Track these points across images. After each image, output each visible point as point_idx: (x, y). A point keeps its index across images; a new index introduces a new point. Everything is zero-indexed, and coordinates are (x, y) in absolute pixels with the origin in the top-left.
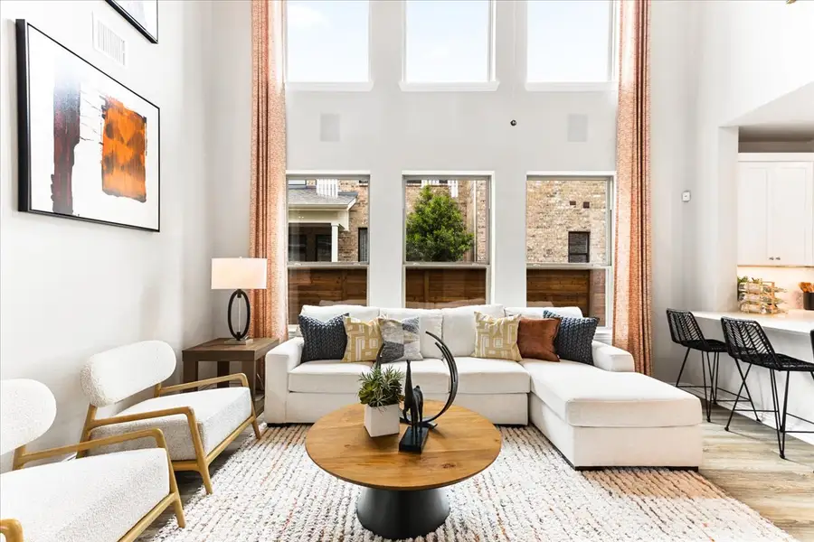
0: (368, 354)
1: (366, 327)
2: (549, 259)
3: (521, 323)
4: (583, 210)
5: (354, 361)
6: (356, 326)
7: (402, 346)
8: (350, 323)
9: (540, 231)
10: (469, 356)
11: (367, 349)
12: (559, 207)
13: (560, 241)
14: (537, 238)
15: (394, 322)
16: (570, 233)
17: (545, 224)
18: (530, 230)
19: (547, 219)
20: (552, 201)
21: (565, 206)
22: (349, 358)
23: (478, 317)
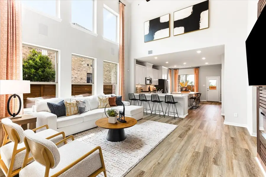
0: (75, 112)
1: (73, 104)
2: (81, 81)
3: (109, 99)
4: (91, 67)
5: (71, 115)
6: (70, 104)
7: (84, 108)
8: (67, 103)
9: (79, 72)
10: (97, 108)
11: (75, 111)
12: (84, 65)
13: (84, 76)
14: (78, 74)
15: (80, 101)
16: (87, 73)
17: (80, 70)
18: (76, 71)
19: (81, 68)
20: (82, 63)
21: (86, 65)
22: (69, 114)
23: (99, 98)
